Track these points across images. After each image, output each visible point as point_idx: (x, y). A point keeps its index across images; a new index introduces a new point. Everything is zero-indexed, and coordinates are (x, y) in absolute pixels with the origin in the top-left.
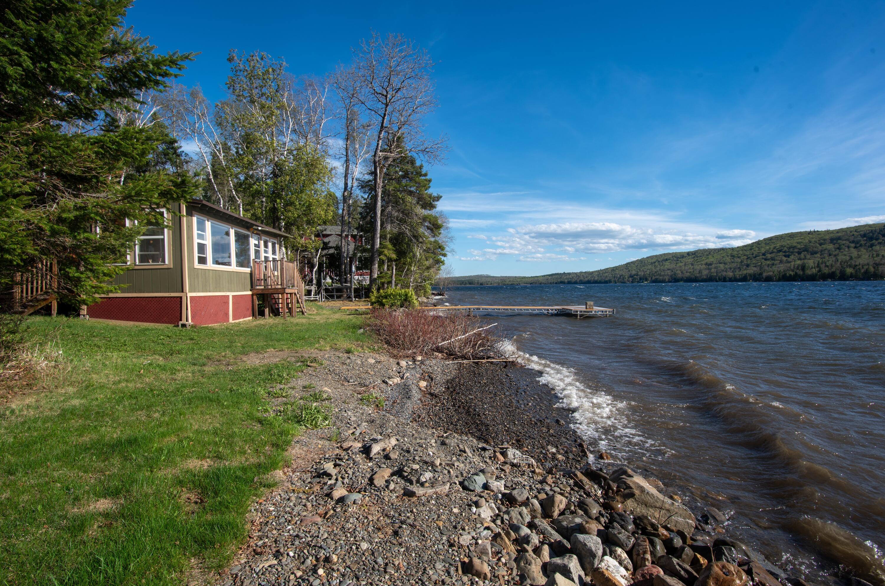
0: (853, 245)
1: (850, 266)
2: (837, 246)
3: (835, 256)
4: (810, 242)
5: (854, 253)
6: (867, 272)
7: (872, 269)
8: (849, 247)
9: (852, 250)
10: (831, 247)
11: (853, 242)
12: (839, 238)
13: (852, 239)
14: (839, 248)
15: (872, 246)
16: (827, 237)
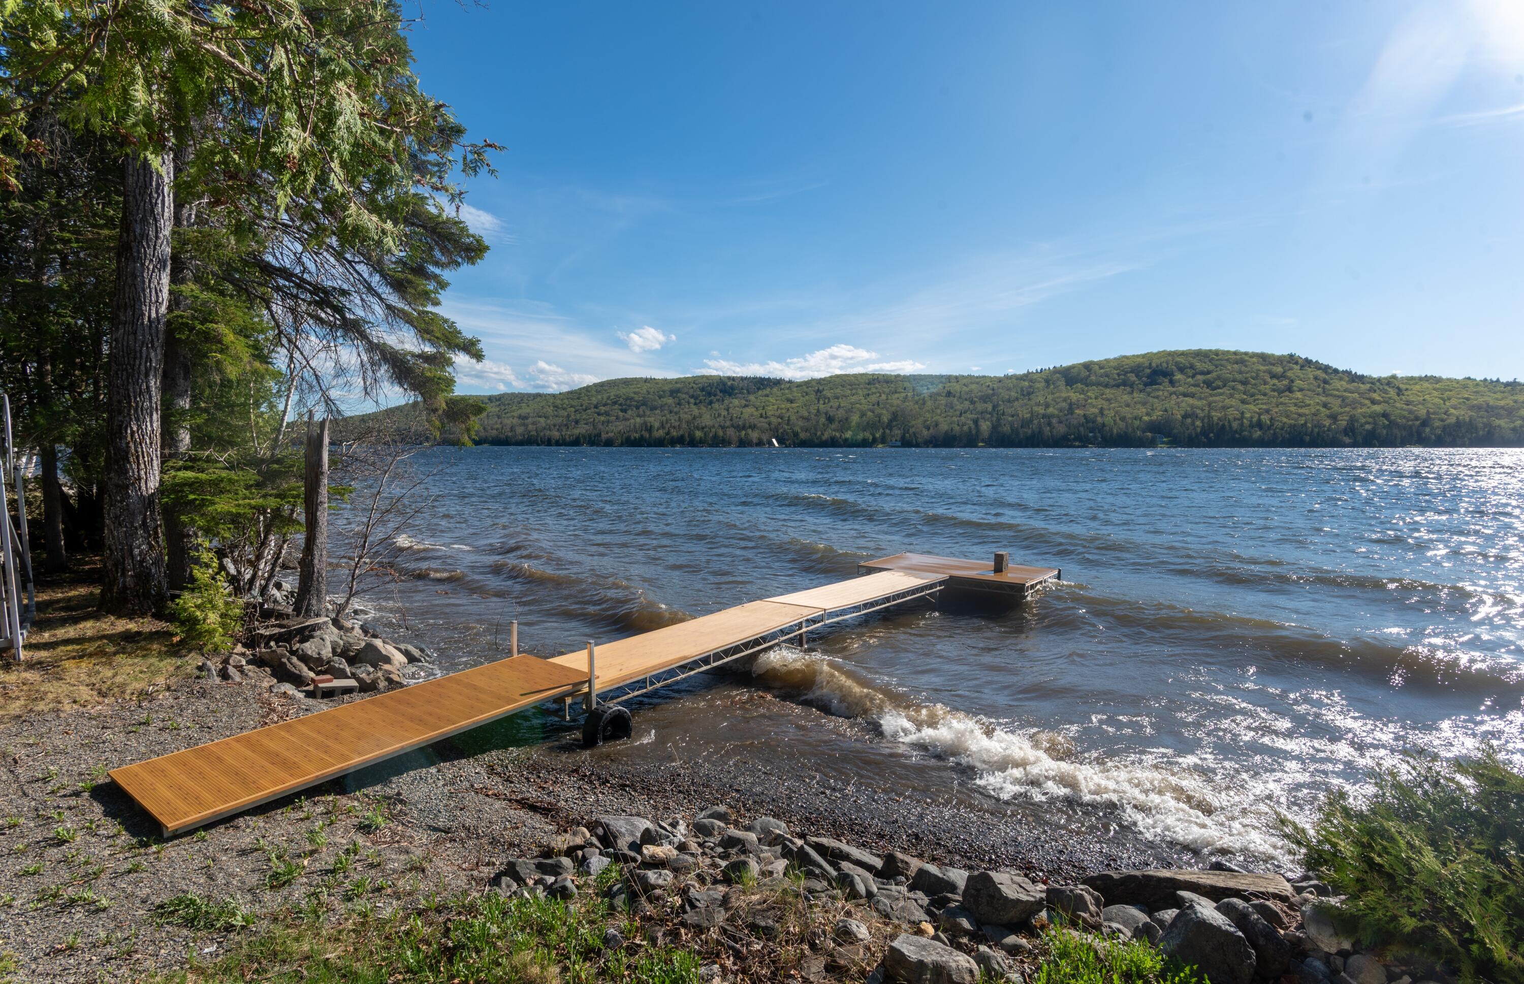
0: (692, 401)
1: (698, 428)
2: (677, 400)
3: (676, 413)
4: (649, 393)
5: (696, 411)
6: (715, 436)
7: (721, 433)
8: (689, 403)
9: (692, 406)
10: (670, 401)
11: (692, 397)
12: (678, 391)
13: (691, 391)
14: (679, 404)
15: (711, 403)
16: (666, 388)
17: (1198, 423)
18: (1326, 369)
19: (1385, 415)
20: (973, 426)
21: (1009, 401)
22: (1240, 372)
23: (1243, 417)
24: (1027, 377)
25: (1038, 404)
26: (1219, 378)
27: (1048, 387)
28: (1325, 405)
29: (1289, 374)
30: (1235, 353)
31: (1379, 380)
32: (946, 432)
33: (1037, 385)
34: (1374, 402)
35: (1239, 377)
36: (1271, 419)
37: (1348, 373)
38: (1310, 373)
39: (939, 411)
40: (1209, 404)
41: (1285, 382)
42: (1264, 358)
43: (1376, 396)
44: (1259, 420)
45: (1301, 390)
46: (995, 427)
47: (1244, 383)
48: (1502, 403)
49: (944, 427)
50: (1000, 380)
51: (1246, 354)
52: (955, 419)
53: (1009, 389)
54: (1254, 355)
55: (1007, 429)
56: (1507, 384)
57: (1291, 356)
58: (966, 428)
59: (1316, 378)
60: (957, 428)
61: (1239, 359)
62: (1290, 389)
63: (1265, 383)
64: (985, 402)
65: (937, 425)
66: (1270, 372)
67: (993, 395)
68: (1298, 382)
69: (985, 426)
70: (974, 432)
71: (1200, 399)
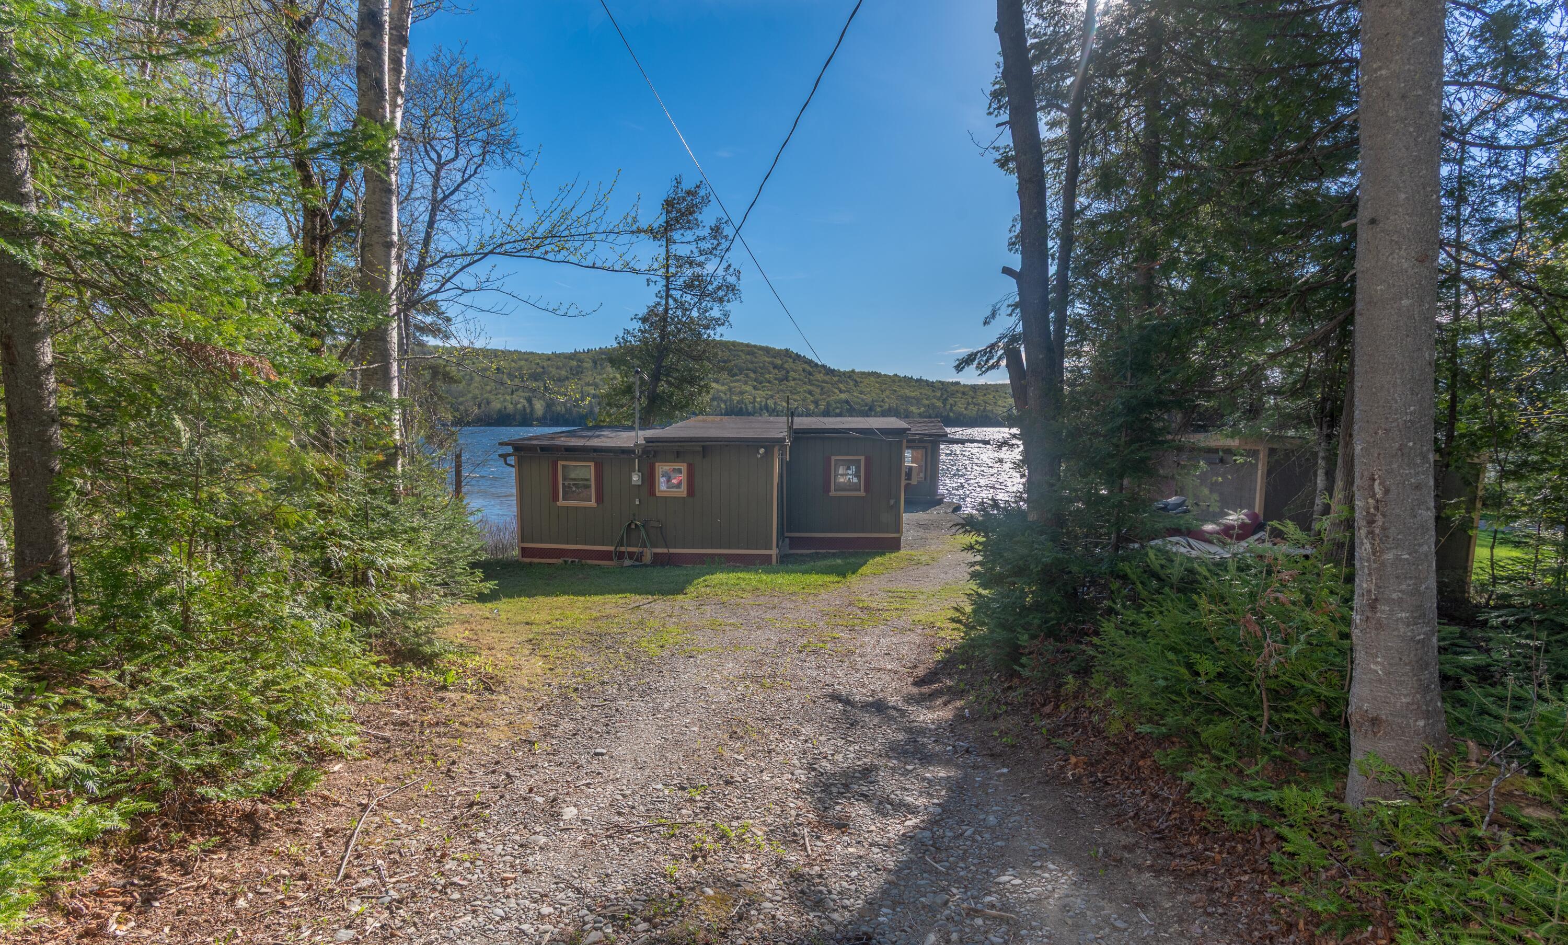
17: (723, 406)
18: (810, 362)
19: (847, 402)
20: (527, 405)
21: (559, 380)
22: (752, 363)
23: (755, 401)
24: (574, 356)
25: (588, 384)
26: (736, 366)
27: (595, 367)
28: (810, 393)
29: (786, 366)
30: (748, 345)
31: (844, 373)
32: (500, 411)
33: (585, 365)
34: (841, 391)
35: (750, 366)
36: (775, 403)
37: (824, 366)
38: (800, 366)
39: (489, 388)
40: (730, 389)
41: (783, 372)
42: (767, 350)
43: (841, 386)
44: (766, 404)
45: (794, 379)
46: (550, 405)
47: (755, 372)
48: (913, 394)
49: (496, 405)
50: (549, 358)
51: (755, 346)
52: (508, 398)
53: (558, 368)
54: (761, 348)
55: (559, 409)
56: (918, 381)
57: (787, 350)
58: (519, 406)
59: (804, 370)
60: (510, 406)
61: (751, 350)
62: (787, 379)
63: (770, 373)
64: (536, 380)
65: (488, 403)
66: (772, 363)
67: (544, 373)
68: (792, 374)
69: (539, 407)
70: (528, 411)
71: (723, 384)
